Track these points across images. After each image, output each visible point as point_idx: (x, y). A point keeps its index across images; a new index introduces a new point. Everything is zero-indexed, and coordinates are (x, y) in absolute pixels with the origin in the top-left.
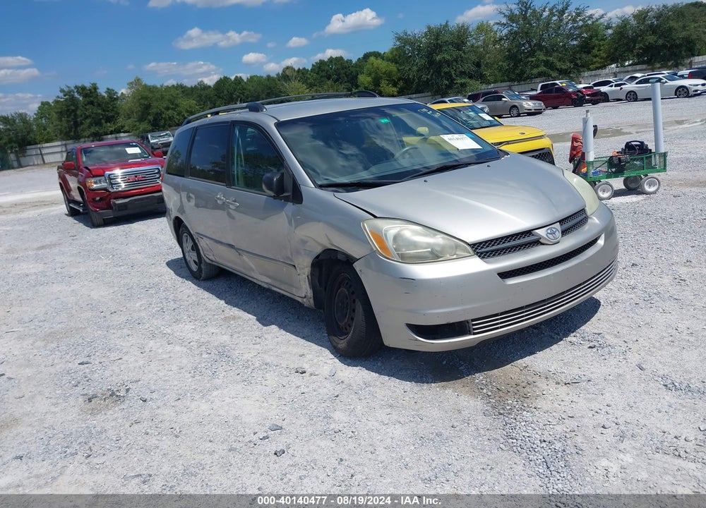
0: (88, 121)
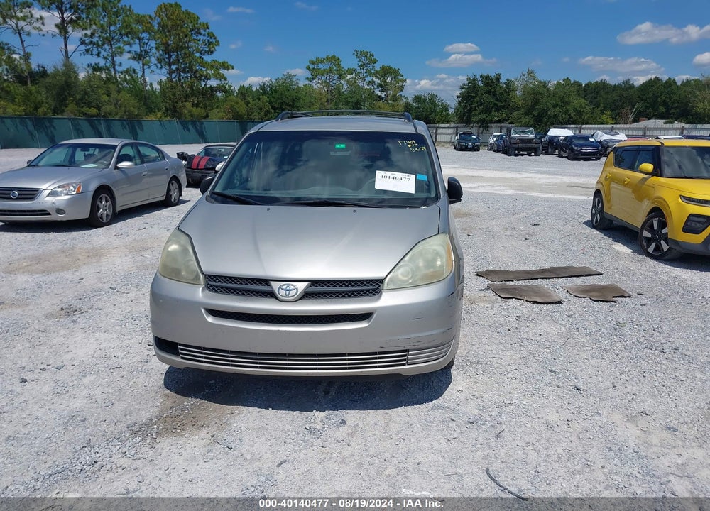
0: (481, 108)
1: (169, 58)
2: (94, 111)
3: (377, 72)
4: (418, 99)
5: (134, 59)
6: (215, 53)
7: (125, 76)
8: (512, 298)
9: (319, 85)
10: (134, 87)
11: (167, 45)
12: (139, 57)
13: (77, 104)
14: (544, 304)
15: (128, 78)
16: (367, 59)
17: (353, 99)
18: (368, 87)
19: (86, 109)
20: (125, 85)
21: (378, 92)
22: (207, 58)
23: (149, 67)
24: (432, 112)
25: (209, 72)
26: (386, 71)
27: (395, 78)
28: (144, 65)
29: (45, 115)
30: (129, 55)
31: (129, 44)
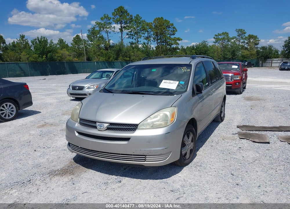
1: (157, 38)
2: (128, 59)
3: (246, 38)
4: (263, 48)
5: (145, 39)
6: (175, 34)
7: (144, 46)
8: (245, 139)
9: (218, 44)
10: (147, 49)
11: (157, 33)
12: (147, 38)
13: (123, 57)
14: (259, 143)
15: (145, 46)
16: (241, 32)
17: (232, 50)
18: (242, 44)
19: (125, 58)
20: (143, 49)
21: (246, 46)
22: (172, 37)
23: (150, 42)
24: (270, 53)
25: (172, 42)
26: (251, 37)
27: (255, 39)
28: (148, 41)
29: (112, 61)
30: (143, 38)
31: (144, 34)
